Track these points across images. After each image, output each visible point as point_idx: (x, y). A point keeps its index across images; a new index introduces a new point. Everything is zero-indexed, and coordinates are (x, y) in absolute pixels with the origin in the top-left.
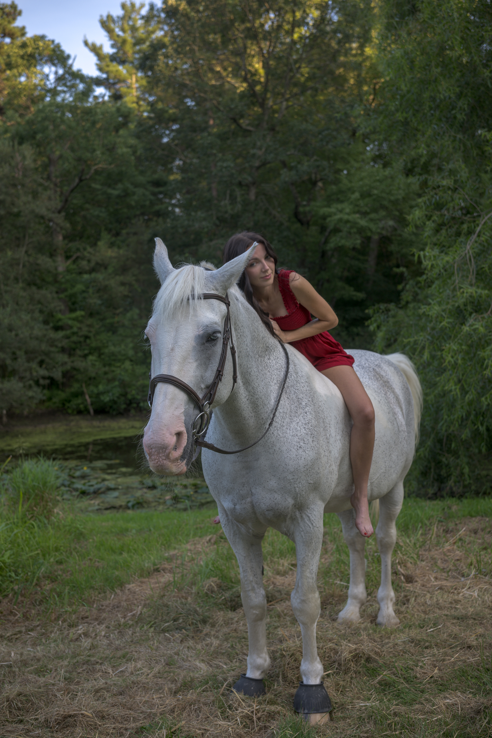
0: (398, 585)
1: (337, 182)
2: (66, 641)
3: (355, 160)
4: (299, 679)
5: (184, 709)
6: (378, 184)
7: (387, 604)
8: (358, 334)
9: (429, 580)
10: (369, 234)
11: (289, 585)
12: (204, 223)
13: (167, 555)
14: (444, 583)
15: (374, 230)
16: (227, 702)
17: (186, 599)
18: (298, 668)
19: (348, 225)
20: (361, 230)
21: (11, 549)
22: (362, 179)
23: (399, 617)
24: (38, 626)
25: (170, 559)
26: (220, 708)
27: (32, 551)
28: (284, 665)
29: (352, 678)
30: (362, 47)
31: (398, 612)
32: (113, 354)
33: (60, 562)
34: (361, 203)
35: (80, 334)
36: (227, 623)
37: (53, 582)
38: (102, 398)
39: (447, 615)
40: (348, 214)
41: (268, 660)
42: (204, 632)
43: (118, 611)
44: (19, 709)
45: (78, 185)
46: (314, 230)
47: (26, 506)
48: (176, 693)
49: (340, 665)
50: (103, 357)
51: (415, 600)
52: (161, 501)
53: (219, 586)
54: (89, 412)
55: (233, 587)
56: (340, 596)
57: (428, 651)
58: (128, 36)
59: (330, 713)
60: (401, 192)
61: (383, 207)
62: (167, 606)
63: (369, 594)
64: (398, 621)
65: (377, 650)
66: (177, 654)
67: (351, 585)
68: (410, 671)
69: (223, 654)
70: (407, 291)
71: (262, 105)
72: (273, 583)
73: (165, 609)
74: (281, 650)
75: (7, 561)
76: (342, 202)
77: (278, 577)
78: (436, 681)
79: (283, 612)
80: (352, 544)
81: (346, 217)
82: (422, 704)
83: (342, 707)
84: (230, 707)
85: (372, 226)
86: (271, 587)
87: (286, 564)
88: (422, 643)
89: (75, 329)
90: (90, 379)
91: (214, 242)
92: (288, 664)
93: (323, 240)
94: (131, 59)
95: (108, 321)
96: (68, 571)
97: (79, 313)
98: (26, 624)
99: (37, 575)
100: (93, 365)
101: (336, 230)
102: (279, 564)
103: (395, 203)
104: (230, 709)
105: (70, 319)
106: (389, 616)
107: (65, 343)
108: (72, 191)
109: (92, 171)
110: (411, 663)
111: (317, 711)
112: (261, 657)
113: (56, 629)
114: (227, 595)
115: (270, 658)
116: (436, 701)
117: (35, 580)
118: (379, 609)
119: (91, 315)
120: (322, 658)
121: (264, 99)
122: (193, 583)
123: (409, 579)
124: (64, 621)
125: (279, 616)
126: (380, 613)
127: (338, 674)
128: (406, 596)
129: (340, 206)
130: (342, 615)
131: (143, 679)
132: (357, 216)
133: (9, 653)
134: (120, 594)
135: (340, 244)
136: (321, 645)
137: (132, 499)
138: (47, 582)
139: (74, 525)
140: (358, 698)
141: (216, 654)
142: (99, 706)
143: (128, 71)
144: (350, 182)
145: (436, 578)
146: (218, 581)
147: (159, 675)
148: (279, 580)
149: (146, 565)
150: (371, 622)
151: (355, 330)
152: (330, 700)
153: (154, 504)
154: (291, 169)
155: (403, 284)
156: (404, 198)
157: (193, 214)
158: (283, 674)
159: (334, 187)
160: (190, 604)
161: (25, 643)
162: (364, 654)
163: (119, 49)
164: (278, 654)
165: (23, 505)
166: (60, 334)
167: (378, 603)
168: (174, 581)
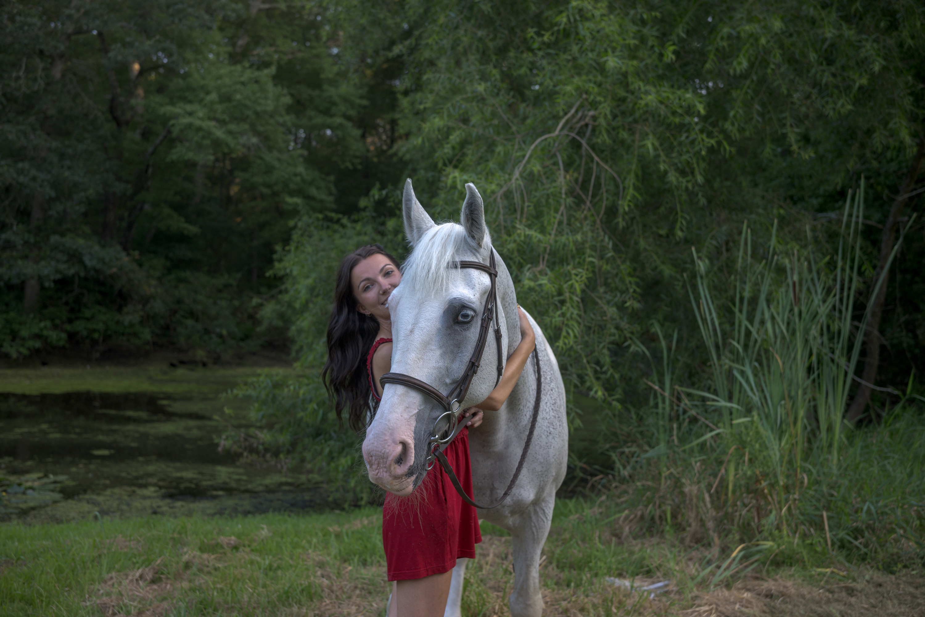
6: (241, 87)
10: (226, 150)
15: (232, 146)
19: (201, 134)
20: (217, 143)
22: (220, 77)
34: (219, 108)
60: (269, 102)
76: (191, 102)
81: (198, 123)
85: (230, 141)
103: (261, 115)
129: (189, 108)
132: (213, 123)
135: (186, 158)
156: (271, 112)
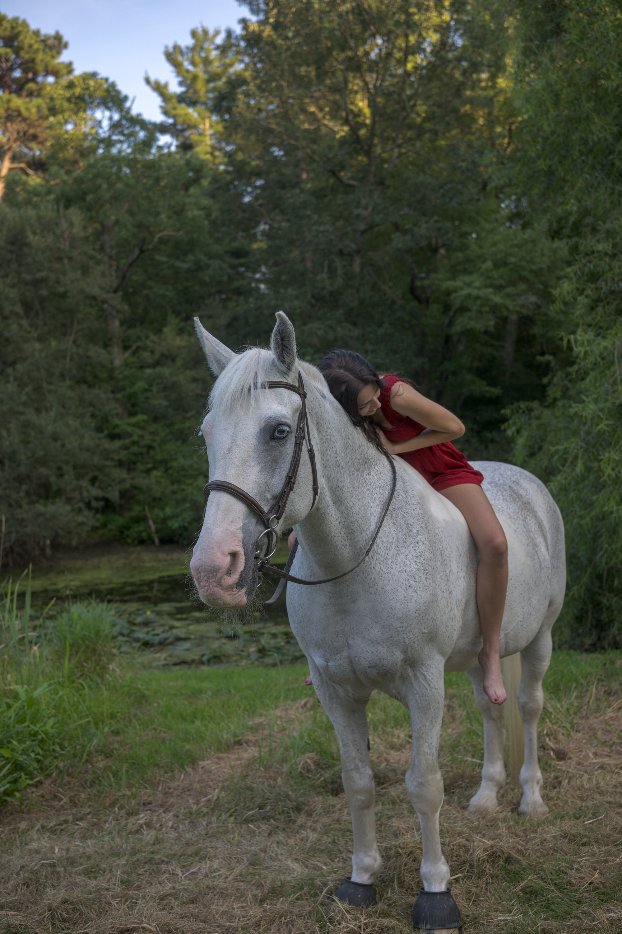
0: (546, 763)
1: (463, 248)
2: (124, 834)
3: (486, 220)
4: (419, 884)
5: (272, 922)
6: (516, 249)
7: (532, 787)
8: (492, 441)
9: (587, 757)
10: (505, 313)
11: (406, 762)
12: (296, 303)
13: (251, 723)
14: (606, 760)
15: (511, 308)
16: (327, 913)
17: (275, 780)
18: (418, 870)
19: (479, 302)
20: (495, 309)
21: (55, 716)
22: (495, 244)
23: (548, 805)
24: (88, 814)
25: (254, 729)
26: (318, 921)
27: (81, 718)
28: (400, 867)
29: (487, 884)
30: (493, 78)
31: (546, 798)
32: (183, 468)
33: (116, 733)
34: (495, 274)
35: (142, 443)
36: (327, 811)
37: (107, 757)
38: (170, 523)
39: (610, 803)
40: (478, 288)
41: (379, 859)
42: (298, 823)
43: (190, 795)
44: (64, 920)
45: (138, 257)
46: (435, 309)
47: (74, 662)
48: (261, 901)
49: (472, 866)
50: (170, 472)
51: (569, 782)
52: (244, 654)
53: (317, 764)
54: (153, 542)
55: (334, 765)
56: (472, 777)
57: (586, 849)
58: (200, 71)
59: (460, 929)
60: (545, 259)
61: (523, 279)
62: (251, 789)
63: (508, 776)
64: (547, 809)
65: (519, 847)
66: (264, 851)
67: (485, 763)
68: (563, 875)
69: (322, 851)
70: (554, 385)
71: (368, 153)
72: (386, 760)
73: (248, 792)
74: (396, 847)
75: (50, 731)
76: (470, 273)
77: (392, 752)
78: (597, 888)
79: (398, 797)
80: (487, 710)
81: (475, 292)
82: (579, 918)
83: (475, 921)
84: (331, 920)
85: (509, 303)
86: (383, 765)
87: (402, 736)
88: (578, 839)
89: (135, 438)
90: (154, 499)
91: (308, 327)
92: (406, 865)
93: (447, 321)
94: (203, 99)
95: (176, 427)
96: (126, 744)
97: (140, 417)
98: (74, 811)
99: (88, 749)
100: (159, 482)
101: (463, 309)
102: (393, 735)
103: (538, 273)
104: (331, 922)
105: (129, 424)
106: (535, 803)
107: (123, 455)
108: (131, 265)
109: (156, 239)
110: (564, 864)
111: (443, 926)
112: (369, 856)
113: (111, 818)
114: (328, 775)
115: (382, 857)
116: (597, 914)
117: (85, 756)
118: (522, 794)
119: (155, 419)
120: (449, 857)
121: (371, 146)
122: (284, 760)
123: (561, 756)
124: (121, 808)
125: (394, 803)
126: (523, 799)
127: (470, 878)
128: (556, 778)
129: (467, 279)
130: (474, 801)
131: (219, 882)
133: (53, 849)
134: (192, 773)
135: (468, 327)
136: (447, 840)
137: (207, 652)
138: (100, 758)
139: (135, 685)
140: (496, 910)
141: (314, 851)
142: (165, 917)
143: (199, 114)
144: (481, 247)
145: (596, 754)
146: (316, 758)
147: (242, 878)
148: (394, 756)
149: (225, 736)
150: (512, 811)
151: (489, 435)
152: (459, 912)
153: (235, 658)
154: (405, 232)
155: (549, 377)
156: (549, 267)
157: (282, 291)
158: (399, 878)
159: (460, 255)
160: (280, 787)
161: (72, 835)
162: (502, 851)
163: (189, 87)
164: (392, 853)
165: (69, 660)
166: (117, 444)
167: (520, 787)
168: (260, 757)
